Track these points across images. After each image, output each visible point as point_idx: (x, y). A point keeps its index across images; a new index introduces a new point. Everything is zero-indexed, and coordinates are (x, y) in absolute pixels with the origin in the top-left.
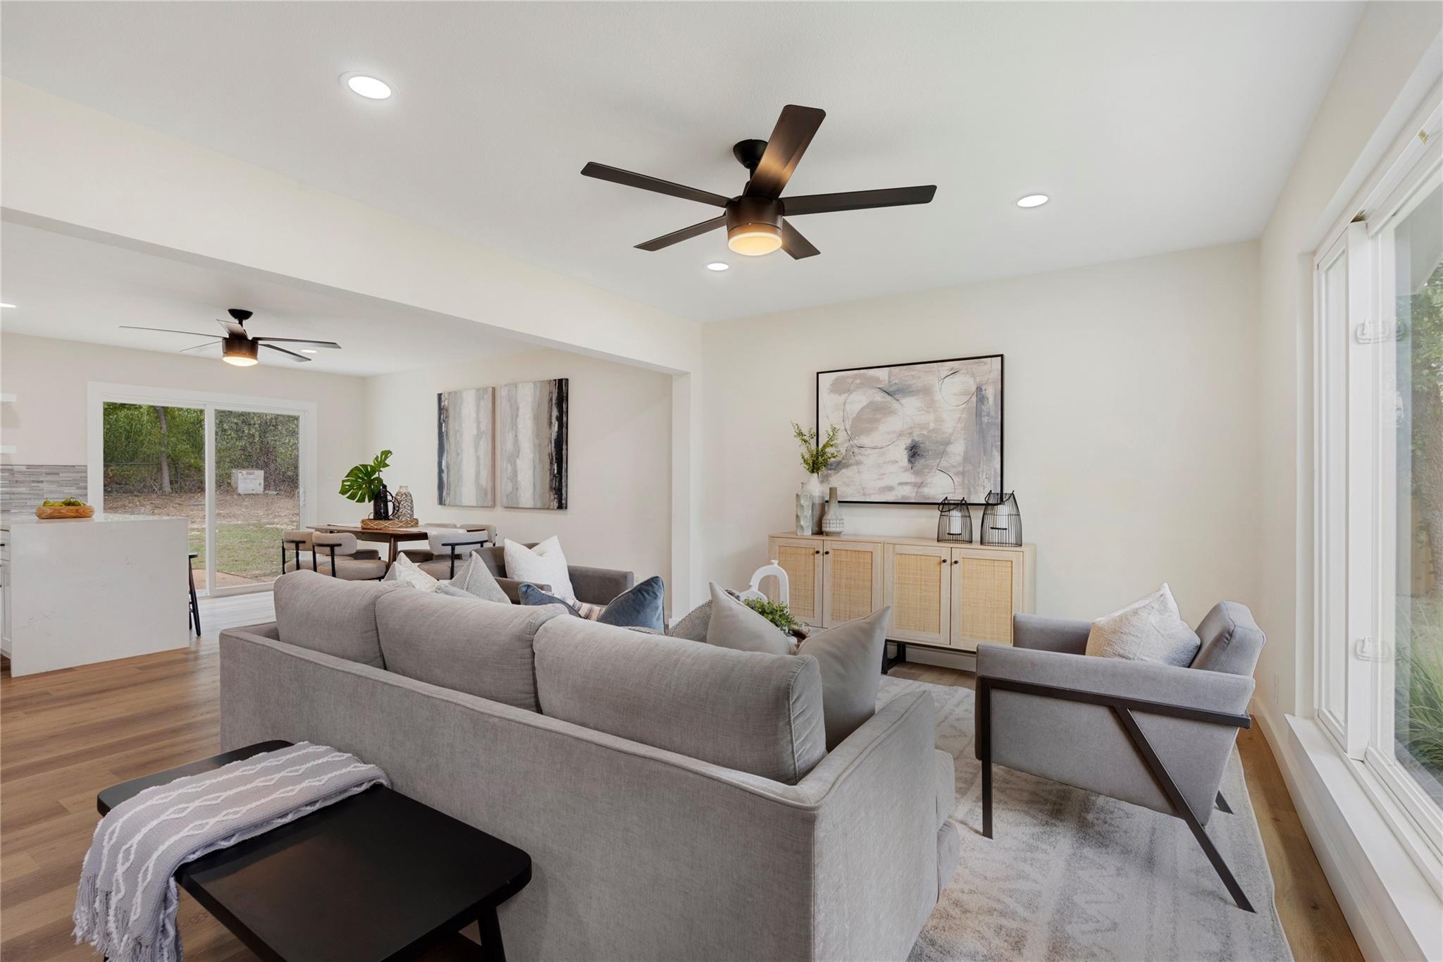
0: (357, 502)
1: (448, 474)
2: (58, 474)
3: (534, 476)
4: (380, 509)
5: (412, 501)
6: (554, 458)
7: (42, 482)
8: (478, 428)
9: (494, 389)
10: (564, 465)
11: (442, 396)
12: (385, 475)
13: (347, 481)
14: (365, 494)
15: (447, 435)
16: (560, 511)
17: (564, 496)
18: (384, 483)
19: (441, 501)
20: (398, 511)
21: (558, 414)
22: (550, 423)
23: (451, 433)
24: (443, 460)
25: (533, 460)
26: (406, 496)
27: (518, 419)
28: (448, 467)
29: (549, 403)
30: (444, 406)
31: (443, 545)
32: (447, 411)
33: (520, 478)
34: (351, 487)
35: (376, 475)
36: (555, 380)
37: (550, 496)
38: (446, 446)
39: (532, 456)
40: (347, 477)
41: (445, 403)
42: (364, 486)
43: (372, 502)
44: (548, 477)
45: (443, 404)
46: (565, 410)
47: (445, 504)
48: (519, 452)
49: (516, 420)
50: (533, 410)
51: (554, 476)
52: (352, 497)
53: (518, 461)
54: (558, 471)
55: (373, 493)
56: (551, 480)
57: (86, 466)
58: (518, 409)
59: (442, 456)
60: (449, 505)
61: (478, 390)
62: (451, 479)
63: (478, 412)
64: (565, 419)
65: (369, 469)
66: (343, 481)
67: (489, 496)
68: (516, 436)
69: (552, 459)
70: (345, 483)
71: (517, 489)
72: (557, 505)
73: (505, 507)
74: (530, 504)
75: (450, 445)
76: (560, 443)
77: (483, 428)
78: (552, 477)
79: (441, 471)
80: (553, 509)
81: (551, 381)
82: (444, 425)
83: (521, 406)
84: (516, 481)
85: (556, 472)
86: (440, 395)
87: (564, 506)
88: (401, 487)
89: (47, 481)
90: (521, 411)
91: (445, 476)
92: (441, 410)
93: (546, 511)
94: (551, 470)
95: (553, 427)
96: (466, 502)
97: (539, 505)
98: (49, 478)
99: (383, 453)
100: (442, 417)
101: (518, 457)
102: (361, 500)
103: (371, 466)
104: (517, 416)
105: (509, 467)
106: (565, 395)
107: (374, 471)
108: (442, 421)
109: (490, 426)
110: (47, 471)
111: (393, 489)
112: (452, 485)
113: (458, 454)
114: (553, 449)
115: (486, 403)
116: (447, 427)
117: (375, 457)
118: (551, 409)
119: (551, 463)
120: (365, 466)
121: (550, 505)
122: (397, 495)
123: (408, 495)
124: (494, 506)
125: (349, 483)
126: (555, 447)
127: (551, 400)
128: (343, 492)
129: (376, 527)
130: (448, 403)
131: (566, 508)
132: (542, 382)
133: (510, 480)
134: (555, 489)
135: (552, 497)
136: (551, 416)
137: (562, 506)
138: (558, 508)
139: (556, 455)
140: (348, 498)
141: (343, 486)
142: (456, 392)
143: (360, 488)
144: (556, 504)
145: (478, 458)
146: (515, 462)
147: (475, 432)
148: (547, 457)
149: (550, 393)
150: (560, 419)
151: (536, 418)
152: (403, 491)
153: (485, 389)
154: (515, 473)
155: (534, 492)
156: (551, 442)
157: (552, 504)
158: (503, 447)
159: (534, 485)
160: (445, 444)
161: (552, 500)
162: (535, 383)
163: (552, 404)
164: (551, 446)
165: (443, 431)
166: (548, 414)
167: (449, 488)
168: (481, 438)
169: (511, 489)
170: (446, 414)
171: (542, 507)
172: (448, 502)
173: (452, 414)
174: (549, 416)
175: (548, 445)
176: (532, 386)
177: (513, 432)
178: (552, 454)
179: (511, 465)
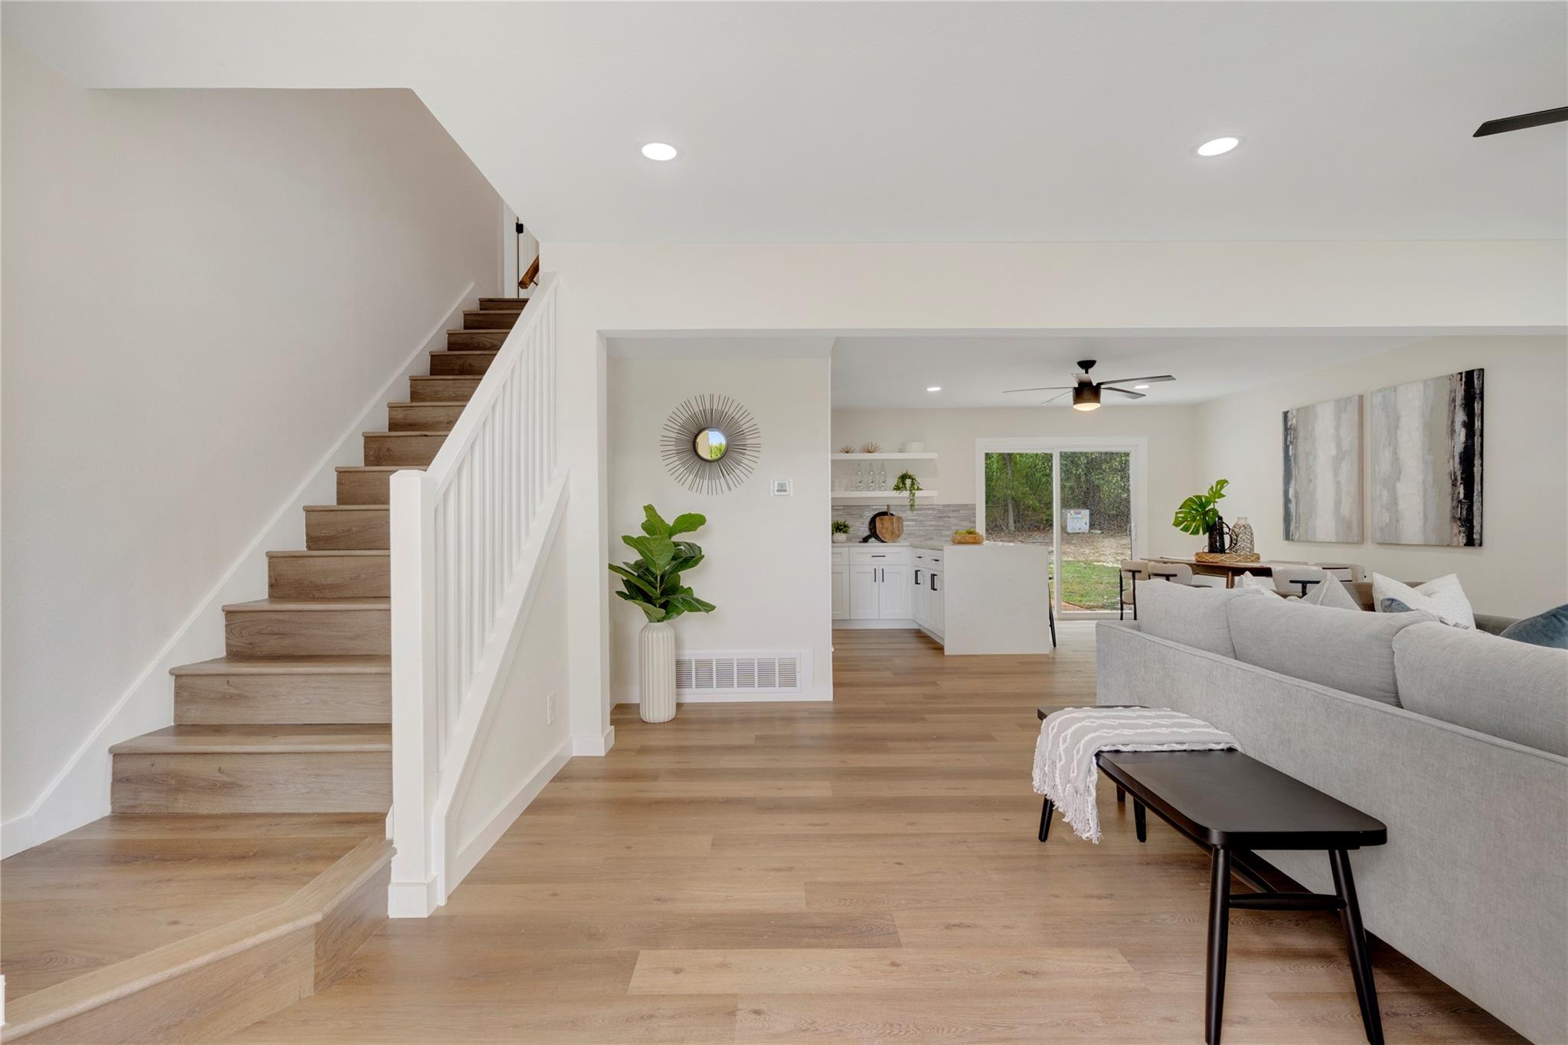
0: (1191, 534)
1: (1297, 504)
2: (959, 511)
3: (1425, 503)
4: (1216, 542)
5: (1252, 534)
6: (1459, 478)
7: (949, 517)
8: (1339, 446)
9: (1361, 397)
10: (1477, 487)
11: (1289, 415)
12: (1221, 507)
13: (1181, 513)
14: (1199, 526)
15: (1295, 459)
16: (1470, 549)
17: (1477, 528)
18: (1220, 514)
19: (1288, 536)
20: (1235, 544)
21: (1466, 418)
22: (1453, 432)
23: (1301, 457)
24: (1291, 488)
25: (1424, 482)
26: (1245, 528)
27: (1399, 432)
28: (1296, 496)
29: (1450, 405)
30: (1291, 425)
31: (1291, 582)
32: (1295, 430)
33: (1402, 505)
34: (1185, 519)
35: (1211, 506)
36: (1461, 374)
37: (1452, 529)
38: (1294, 472)
39: (1421, 477)
40: (1180, 508)
41: (1292, 422)
42: (1198, 518)
43: (1207, 534)
44: (1448, 504)
45: (1289, 424)
46: (1477, 410)
47: (1292, 540)
48: (1400, 473)
49: (1396, 433)
50: (1423, 417)
51: (1460, 502)
52: (1186, 529)
53: (1398, 485)
54: (1465, 494)
55: (1208, 525)
56: (1454, 508)
57: (975, 505)
58: (1398, 418)
59: (1289, 484)
60: (1298, 541)
61: (1338, 401)
62: (1301, 510)
63: (1338, 428)
64: (1477, 424)
65: (1204, 501)
66: (1177, 513)
67: (1355, 530)
68: (1395, 453)
69: (1456, 479)
70: (1179, 515)
71: (1398, 521)
72: (1465, 541)
73: (1378, 544)
74: (1418, 539)
75: (1300, 472)
76: (1469, 460)
77: (1345, 447)
78: (1455, 503)
79: (1287, 501)
80: (1458, 546)
81: (1453, 376)
82: (1291, 447)
83: (1403, 414)
84: (1397, 511)
85: (1462, 496)
86: (1286, 414)
87: (1477, 542)
88: (1238, 518)
89: (954, 517)
90: (1403, 420)
91: (1292, 507)
92: (1287, 429)
93: (1448, 549)
94: (1454, 495)
95: (1456, 436)
96: (1321, 536)
97: (1433, 543)
98: (954, 514)
99: (1218, 483)
100: (1289, 437)
101: (1399, 479)
102: (1195, 532)
103: (1206, 497)
104: (1397, 427)
105: (1385, 493)
106: (1478, 392)
107: (1208, 503)
108: (1288, 443)
109: (1356, 443)
110: (953, 509)
111: (1229, 520)
112: (1302, 517)
113: (1311, 480)
114: (1457, 466)
115: (1351, 415)
116: (1295, 450)
117: (1210, 487)
118: (1454, 412)
119: (1454, 485)
120: (1199, 497)
121: (1452, 541)
122: (1234, 527)
123: (1247, 527)
124: (1362, 540)
125: (1182, 515)
126: (1460, 463)
127: (1454, 400)
128: (1176, 524)
129: (1211, 560)
130: (1297, 422)
131: (1481, 545)
132: (1437, 378)
133: (1387, 509)
134: (1460, 519)
135: (1456, 531)
136: (1453, 422)
137: (1470, 542)
138: (1465, 545)
139: (1462, 474)
140: (1182, 530)
141: (1177, 518)
142: (1307, 408)
143: (1194, 519)
144: (1462, 539)
145: (1338, 483)
146: (1394, 486)
147: (1333, 452)
148: (1448, 477)
149: (1451, 392)
150: (1469, 426)
151: (1429, 428)
152: (1242, 522)
153: (1349, 399)
154: (1394, 500)
155: (1425, 524)
156: (1453, 457)
157: (1455, 539)
158: (1376, 467)
159: (1425, 515)
160: (1293, 470)
161: (1456, 534)
162: (1425, 382)
163: (1455, 406)
164: (1454, 461)
165: (1290, 454)
166: (1448, 420)
167: (1298, 522)
168: (1342, 459)
169: (1388, 521)
170: (1294, 434)
171: (1438, 544)
172: (1297, 537)
173: (1301, 434)
174: (1450, 422)
175: (1449, 462)
176: (1421, 386)
177: (1391, 449)
178: (1455, 473)
179: (1388, 490)
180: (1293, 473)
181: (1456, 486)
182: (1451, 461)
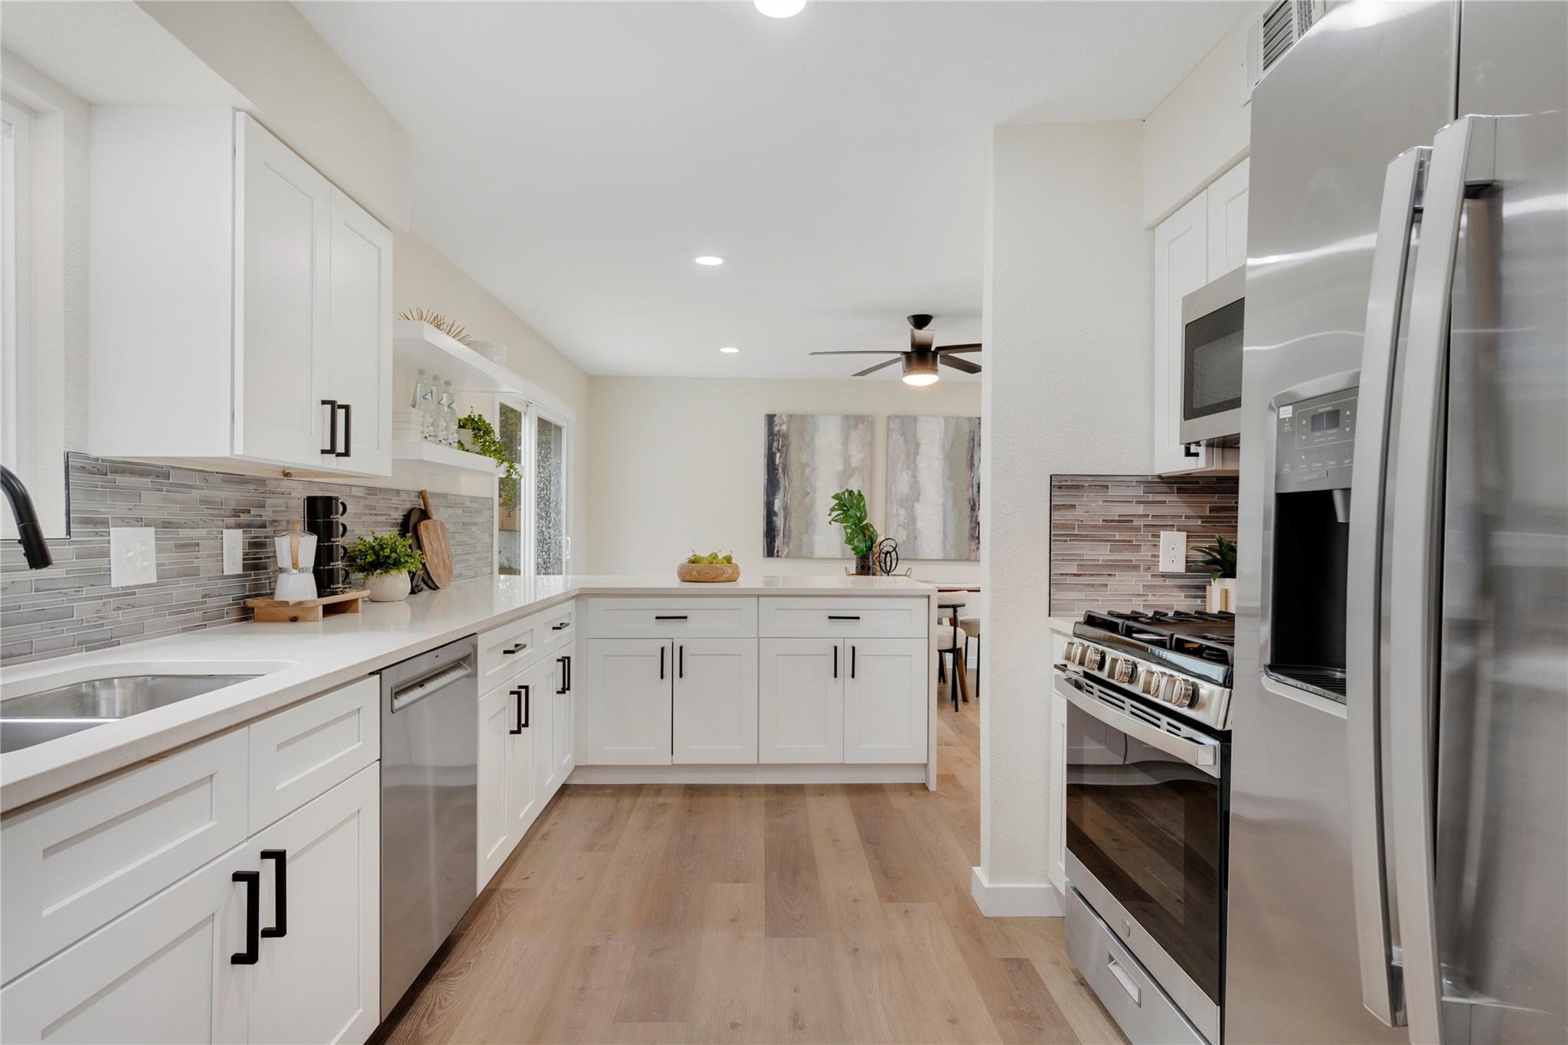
1: (785, 518)
3: (945, 524)
8: (847, 460)
9: (872, 419)
11: (776, 419)
15: (784, 469)
19: (770, 551)
23: (794, 468)
24: (776, 500)
25: (944, 505)
27: (918, 459)
28: (786, 509)
29: (969, 443)
30: (779, 431)
32: (785, 437)
33: (919, 525)
37: (971, 546)
38: (783, 482)
39: (941, 500)
41: (781, 427)
44: (966, 525)
45: (776, 429)
47: (778, 557)
48: (919, 495)
49: (915, 459)
50: (943, 448)
53: (919, 508)
56: (973, 529)
58: (918, 446)
59: (774, 495)
60: (785, 557)
61: (846, 417)
62: (793, 525)
63: (845, 444)
68: (915, 476)
69: (974, 505)
71: (916, 538)
77: (858, 463)
78: (974, 524)
79: (770, 514)
81: (972, 418)
82: (778, 455)
83: (921, 442)
84: (915, 530)
86: (771, 419)
90: (923, 449)
91: (780, 520)
92: (772, 435)
93: (964, 563)
94: (972, 516)
95: (974, 470)
96: (819, 552)
97: (952, 557)
100: (775, 444)
101: (918, 500)
104: (917, 453)
105: (902, 512)
108: (775, 450)
109: (867, 462)
112: (794, 532)
113: (808, 494)
115: (861, 434)
116: (785, 457)
119: (972, 509)
121: (969, 556)
130: (788, 429)
132: (956, 419)
133: (904, 527)
134: (977, 537)
135: (974, 548)
136: (973, 457)
142: (803, 416)
146: (913, 506)
147: (841, 468)
148: (967, 503)
149: (971, 432)
151: (950, 459)
153: (858, 419)
154: (912, 518)
155: (944, 542)
156: (972, 486)
157: (974, 554)
158: (893, 487)
159: (945, 533)
160: (782, 480)
161: (974, 551)
162: (946, 419)
163: (974, 445)
164: (973, 490)
165: (777, 462)
166: (968, 455)
167: (787, 536)
168: (851, 476)
169: (905, 538)
170: (783, 442)
171: (957, 558)
172: (785, 553)
173: (794, 441)
174: (969, 458)
175: (968, 490)
176: (942, 421)
177: (910, 472)
178: (973, 500)
179: (906, 510)
180: (781, 485)
181: (974, 510)
182: (970, 489)
